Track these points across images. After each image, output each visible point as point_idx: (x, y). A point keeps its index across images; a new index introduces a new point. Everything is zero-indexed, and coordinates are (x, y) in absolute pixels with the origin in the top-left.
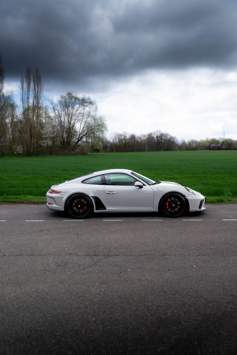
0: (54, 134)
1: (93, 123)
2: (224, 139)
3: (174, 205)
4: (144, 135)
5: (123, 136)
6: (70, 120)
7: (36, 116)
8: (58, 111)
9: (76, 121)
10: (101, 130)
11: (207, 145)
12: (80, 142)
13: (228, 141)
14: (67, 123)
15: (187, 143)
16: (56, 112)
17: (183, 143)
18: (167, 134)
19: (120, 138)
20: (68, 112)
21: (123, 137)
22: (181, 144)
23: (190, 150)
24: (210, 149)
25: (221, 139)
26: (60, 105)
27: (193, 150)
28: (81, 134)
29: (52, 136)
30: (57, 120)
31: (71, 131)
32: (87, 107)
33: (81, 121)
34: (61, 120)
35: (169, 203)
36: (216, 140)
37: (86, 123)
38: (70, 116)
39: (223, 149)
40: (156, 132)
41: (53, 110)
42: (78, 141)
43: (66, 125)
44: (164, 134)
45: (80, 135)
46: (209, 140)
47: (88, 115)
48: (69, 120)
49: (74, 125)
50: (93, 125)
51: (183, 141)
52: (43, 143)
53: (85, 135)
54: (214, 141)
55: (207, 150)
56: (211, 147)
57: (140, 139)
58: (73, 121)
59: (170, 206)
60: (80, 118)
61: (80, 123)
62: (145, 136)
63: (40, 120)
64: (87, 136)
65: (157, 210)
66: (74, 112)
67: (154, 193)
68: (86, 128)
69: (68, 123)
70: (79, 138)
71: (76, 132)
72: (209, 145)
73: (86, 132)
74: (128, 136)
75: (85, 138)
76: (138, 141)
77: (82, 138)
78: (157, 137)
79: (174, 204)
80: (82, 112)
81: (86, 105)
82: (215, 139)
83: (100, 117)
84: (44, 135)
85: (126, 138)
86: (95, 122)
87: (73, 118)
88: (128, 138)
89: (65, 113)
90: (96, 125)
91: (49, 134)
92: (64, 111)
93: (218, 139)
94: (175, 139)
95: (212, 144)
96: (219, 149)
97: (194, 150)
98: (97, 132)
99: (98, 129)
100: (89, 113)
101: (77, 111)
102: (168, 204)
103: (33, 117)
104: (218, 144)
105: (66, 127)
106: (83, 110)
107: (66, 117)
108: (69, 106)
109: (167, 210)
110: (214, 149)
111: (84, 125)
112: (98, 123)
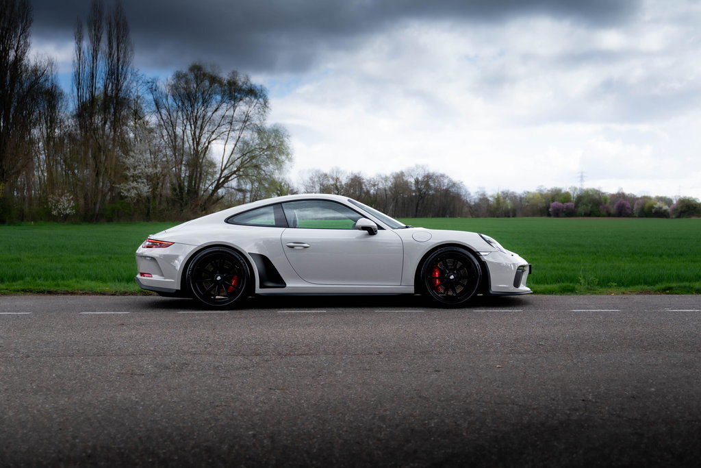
0: (156, 167)
1: (257, 141)
2: (581, 190)
3: (452, 277)
4: (384, 176)
5: (333, 179)
6: (197, 133)
7: (111, 122)
8: (168, 111)
9: (214, 137)
10: (277, 159)
11: (542, 204)
12: (221, 191)
13: (592, 195)
14: (191, 142)
15: (491, 199)
16: (164, 111)
17: (480, 200)
18: (443, 176)
19: (324, 182)
20: (195, 114)
21: (332, 182)
22: (477, 201)
23: (498, 217)
24: (549, 215)
25: (575, 189)
26: (173, 96)
27: (505, 216)
28: (225, 168)
29: (150, 170)
30: (165, 133)
31: (201, 161)
32: (241, 102)
33: (226, 137)
34: (175, 133)
36: (563, 191)
37: (237, 141)
38: (199, 122)
39: (581, 215)
40: (413, 170)
41: (154, 108)
42: (217, 187)
43: (187, 145)
44: (433, 174)
45: (222, 171)
46: (545, 192)
47: (245, 122)
48: (195, 133)
49: (207, 146)
50: (257, 147)
51: (482, 193)
52: (128, 191)
53: (234, 172)
54: (556, 195)
55: (542, 216)
56: (550, 210)
57: (374, 185)
58: (207, 136)
60: (225, 130)
61: (223, 142)
62: (386, 179)
63: (122, 130)
64: (241, 173)
65: (411, 290)
66: (209, 114)
67: (404, 248)
68: (239, 155)
69: (193, 140)
70: (220, 178)
71: (212, 164)
72: (544, 205)
73: (238, 163)
74: (344, 178)
75: (236, 179)
76: (368, 192)
77: (227, 179)
78: (417, 181)
79: (454, 274)
80: (230, 113)
81: (239, 96)
82: (560, 190)
83: (275, 128)
84: (132, 170)
85: (338, 184)
86: (262, 139)
87: (206, 129)
88: (343, 183)
89: (185, 117)
90: (265, 147)
91: (143, 167)
92: (182, 110)
93: (568, 190)
94: (460, 188)
95: (553, 201)
96: (570, 213)
97: (509, 217)
98: (267, 165)
99: (270, 157)
100: (247, 116)
101: (216, 110)
102: (439, 275)
103: (105, 123)
104: (567, 202)
105: (188, 150)
106: (232, 109)
107: (188, 127)
108: (196, 99)
109: (435, 288)
110: (558, 213)
111: (233, 146)
112: (268, 141)
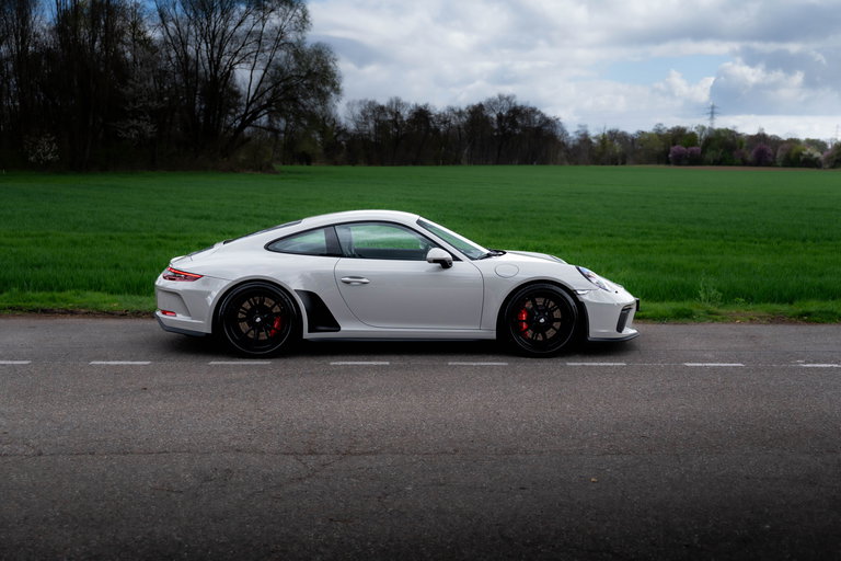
0: (160, 99)
1: (293, 66)
2: (711, 129)
3: (542, 320)
4: (457, 110)
5: (392, 113)
6: (215, 55)
7: (101, 38)
8: (177, 24)
9: (236, 60)
10: (320, 91)
11: (659, 147)
12: (247, 130)
13: (725, 138)
14: (207, 65)
15: (594, 141)
16: (171, 25)
17: (580, 141)
18: (533, 110)
19: (381, 118)
20: (211, 29)
21: (390, 117)
22: (576, 143)
23: (603, 164)
24: (668, 162)
25: (704, 128)
26: (183, 4)
27: (612, 164)
28: (253, 101)
29: (154, 104)
30: (173, 54)
31: (221, 90)
32: (272, 13)
33: (252, 60)
34: (186, 53)
35: (530, 314)
36: (688, 131)
37: (268, 65)
38: (217, 41)
39: (709, 164)
40: (495, 103)
41: (159, 21)
42: (243, 126)
43: (202, 70)
44: (522, 107)
45: (249, 105)
46: (665, 132)
47: (277, 40)
48: (212, 55)
49: (229, 72)
50: (293, 74)
51: (582, 133)
52: (127, 131)
53: (265, 107)
54: (679, 135)
55: (659, 163)
56: (670, 156)
57: (445, 122)
58: (228, 58)
59: (532, 322)
60: (251, 50)
61: (249, 66)
62: (460, 113)
63: (116, 50)
64: (273, 108)
65: (493, 335)
66: (231, 28)
67: (485, 284)
68: (270, 84)
69: (210, 63)
70: (246, 114)
71: (237, 94)
72: (662, 149)
73: (268, 95)
74: (407, 113)
75: (266, 116)
76: (437, 130)
77: (255, 115)
78: (500, 117)
79: (544, 316)
80: (258, 28)
81: (269, 5)
82: (683, 130)
83: (317, 49)
84: (130, 104)
85: (398, 120)
86: (300, 64)
87: (227, 49)
88: (405, 119)
89: (198, 32)
90: (304, 74)
91: (145, 99)
92: (196, 24)
93: (694, 130)
94: (555, 126)
95: (674, 144)
96: (695, 160)
97: (617, 164)
98: (306, 97)
99: (311, 87)
100: (281, 32)
101: (239, 24)
102: (527, 317)
103: (94, 41)
104: (692, 145)
105: (203, 76)
106: (261, 23)
107: (203, 46)
108: (212, 9)
109: (522, 333)
110: (679, 160)
111: (262, 72)
112: (307, 66)
